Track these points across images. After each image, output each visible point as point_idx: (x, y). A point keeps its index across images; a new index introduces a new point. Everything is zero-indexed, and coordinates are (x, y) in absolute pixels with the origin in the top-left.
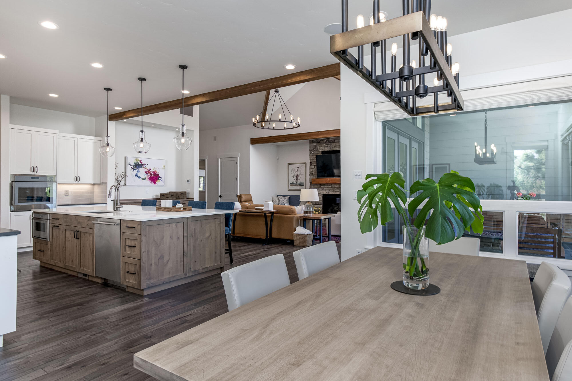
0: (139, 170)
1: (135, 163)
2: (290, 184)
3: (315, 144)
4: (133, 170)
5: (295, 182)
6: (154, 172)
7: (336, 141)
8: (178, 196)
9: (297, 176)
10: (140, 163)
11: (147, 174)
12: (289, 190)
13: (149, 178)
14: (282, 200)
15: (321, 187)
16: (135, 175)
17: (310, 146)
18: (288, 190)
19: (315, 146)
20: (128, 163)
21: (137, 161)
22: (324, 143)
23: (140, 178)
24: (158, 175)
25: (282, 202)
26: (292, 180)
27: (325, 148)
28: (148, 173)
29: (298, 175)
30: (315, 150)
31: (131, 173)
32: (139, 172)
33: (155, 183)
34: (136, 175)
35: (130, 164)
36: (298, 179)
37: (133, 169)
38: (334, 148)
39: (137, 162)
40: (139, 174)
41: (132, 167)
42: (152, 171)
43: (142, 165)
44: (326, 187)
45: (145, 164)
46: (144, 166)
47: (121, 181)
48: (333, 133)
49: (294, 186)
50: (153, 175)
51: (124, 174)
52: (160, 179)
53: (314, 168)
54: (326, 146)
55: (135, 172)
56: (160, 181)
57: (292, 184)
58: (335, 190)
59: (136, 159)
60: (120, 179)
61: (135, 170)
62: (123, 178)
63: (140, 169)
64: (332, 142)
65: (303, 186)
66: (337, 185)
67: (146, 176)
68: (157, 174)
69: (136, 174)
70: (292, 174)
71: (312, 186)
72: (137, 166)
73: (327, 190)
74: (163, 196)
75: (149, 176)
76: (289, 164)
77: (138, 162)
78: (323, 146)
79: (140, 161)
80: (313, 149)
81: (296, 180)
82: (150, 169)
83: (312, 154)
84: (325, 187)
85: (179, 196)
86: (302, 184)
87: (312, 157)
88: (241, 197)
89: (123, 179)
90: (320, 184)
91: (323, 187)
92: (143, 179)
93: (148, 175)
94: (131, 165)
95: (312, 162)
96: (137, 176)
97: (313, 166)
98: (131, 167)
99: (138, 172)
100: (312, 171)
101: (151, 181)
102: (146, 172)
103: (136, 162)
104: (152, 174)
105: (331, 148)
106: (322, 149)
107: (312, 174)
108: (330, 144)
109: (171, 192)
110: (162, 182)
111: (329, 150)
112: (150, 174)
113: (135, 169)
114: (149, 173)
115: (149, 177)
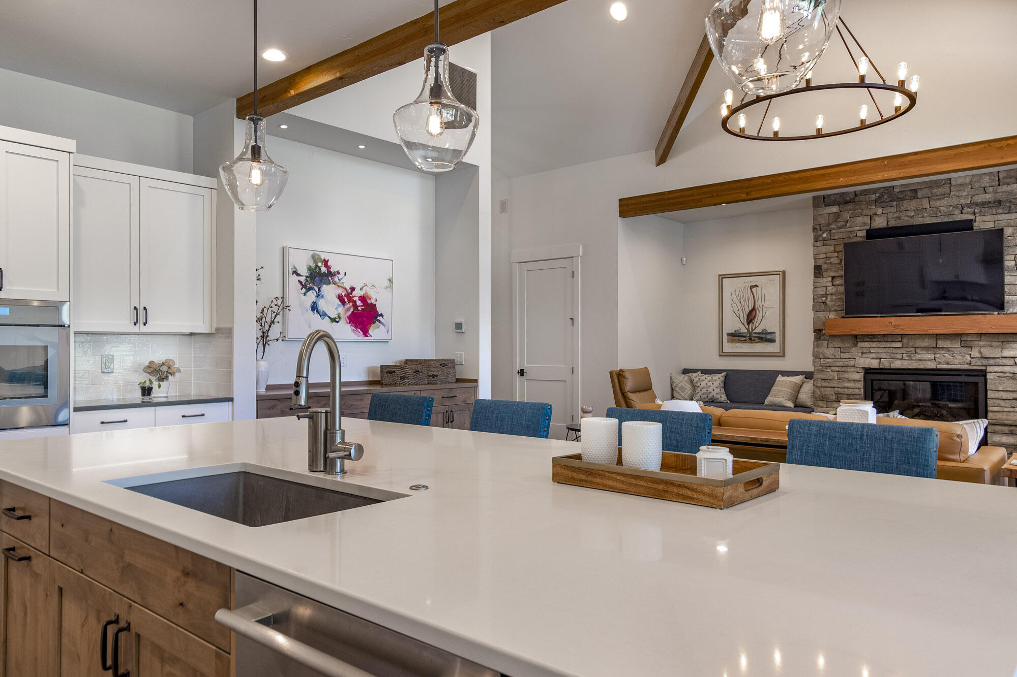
0: (321, 289)
1: (310, 269)
2: (725, 337)
3: (835, 209)
4: (304, 290)
5: (744, 330)
6: (363, 299)
7: (920, 194)
8: (431, 374)
9: (751, 312)
10: (324, 269)
11: (343, 302)
12: (723, 354)
13: (349, 317)
14: (703, 384)
15: (861, 344)
16: (309, 308)
17: (814, 215)
18: (720, 356)
19: (837, 216)
20: (291, 267)
21: (315, 262)
22: (870, 203)
23: (323, 315)
24: (373, 306)
25: (704, 390)
26: (733, 323)
27: (876, 218)
28: (346, 300)
29: (754, 309)
30: (833, 226)
31: (299, 300)
32: (323, 297)
33: (366, 333)
34: (314, 308)
35: (295, 273)
36: (756, 322)
37: (306, 287)
38: (912, 217)
39: (317, 266)
40: (322, 305)
41: (302, 279)
42: (357, 293)
43: (330, 274)
44: (879, 345)
45: (338, 273)
46: (336, 279)
47: (272, 325)
48: (946, 160)
49: (740, 341)
50: (360, 308)
51: (279, 302)
52: (380, 321)
53: (830, 284)
54: (880, 211)
55: (311, 296)
56: (378, 327)
57: (735, 336)
58: (918, 357)
59: (313, 257)
60: (269, 319)
61: (311, 291)
62: (278, 314)
63: (325, 288)
64: (903, 199)
65: (773, 341)
66: (927, 340)
67: (341, 310)
68: (371, 304)
69: (314, 303)
70: (735, 308)
71: (825, 343)
72: (315, 277)
73: (884, 356)
74: (390, 372)
75: (348, 310)
76: (722, 277)
77: (319, 264)
78: (865, 212)
79: (326, 262)
80: (829, 225)
81: (748, 324)
82: (353, 289)
83: (824, 240)
84: (874, 345)
85: (435, 373)
86: (769, 337)
87: (824, 249)
88: (625, 378)
89: (279, 318)
90: (856, 336)
91: (867, 344)
92: (333, 320)
93: (347, 306)
94: (298, 275)
95: (824, 267)
96: (318, 312)
97: (825, 279)
98: (300, 282)
99: (318, 296)
100: (823, 296)
101: (356, 327)
102: (340, 298)
103: (313, 265)
104: (359, 303)
105: (899, 218)
106: (864, 224)
107: (825, 303)
108: (895, 204)
109: (411, 361)
110: (386, 331)
111: (893, 223)
112: (351, 304)
113: (311, 289)
114: (349, 301)
115: (350, 313)
